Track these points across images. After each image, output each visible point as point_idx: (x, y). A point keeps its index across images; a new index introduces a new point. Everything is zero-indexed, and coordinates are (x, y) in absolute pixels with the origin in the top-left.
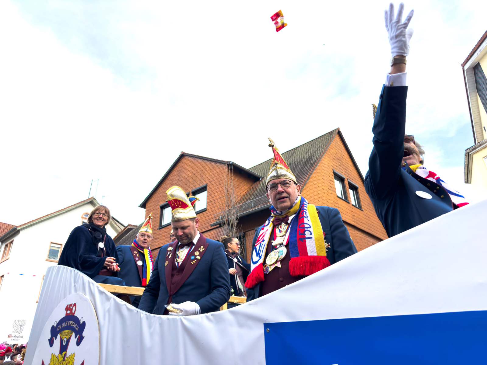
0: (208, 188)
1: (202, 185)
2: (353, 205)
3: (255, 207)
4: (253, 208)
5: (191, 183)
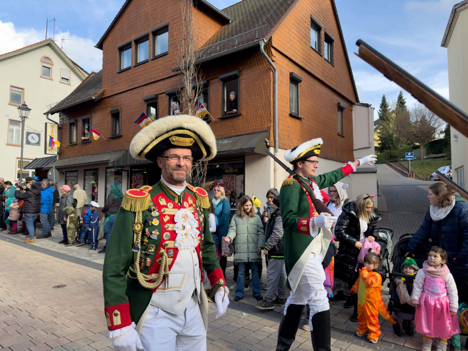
0: (169, 27)
1: (163, 24)
2: (325, 59)
3: (220, 51)
4: (218, 52)
5: (151, 21)
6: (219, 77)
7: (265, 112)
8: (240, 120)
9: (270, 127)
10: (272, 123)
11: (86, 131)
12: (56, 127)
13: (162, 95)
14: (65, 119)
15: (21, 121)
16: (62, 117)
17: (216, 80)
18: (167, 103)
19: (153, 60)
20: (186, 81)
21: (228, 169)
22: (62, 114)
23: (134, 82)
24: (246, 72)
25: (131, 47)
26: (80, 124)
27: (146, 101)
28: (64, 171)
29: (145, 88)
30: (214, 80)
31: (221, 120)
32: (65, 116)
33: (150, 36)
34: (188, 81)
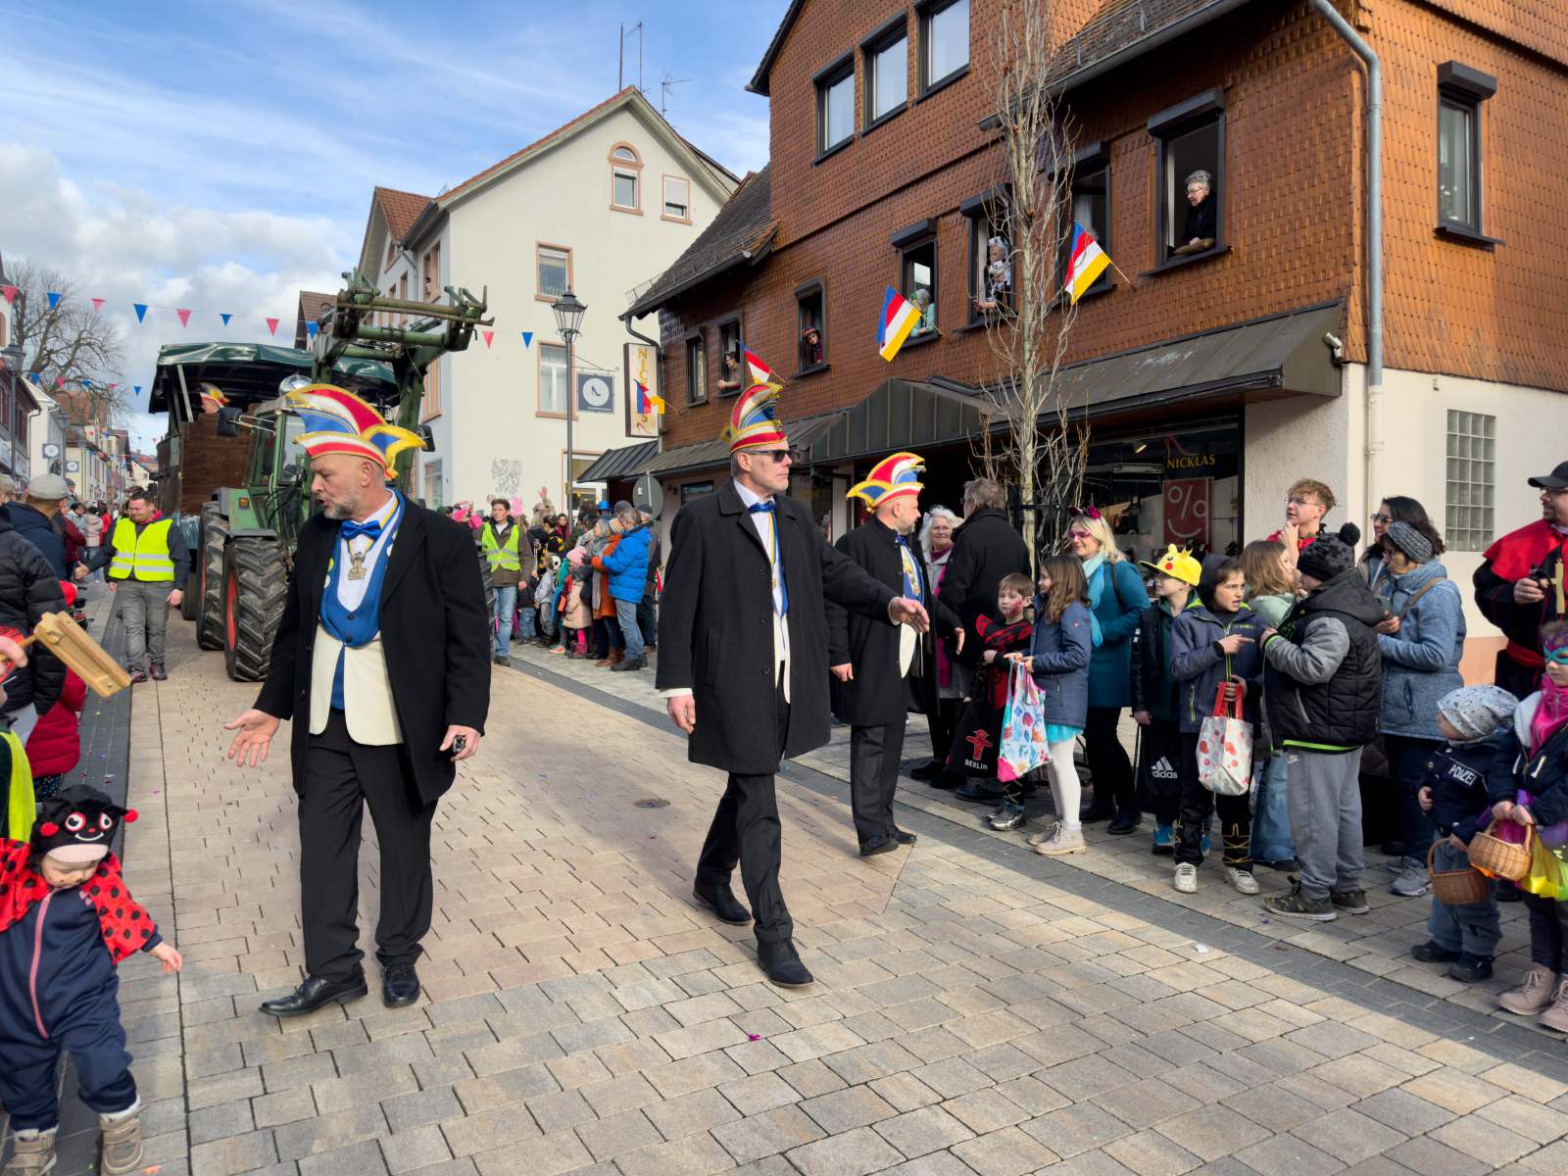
4: (1143, 34)
6: (1146, 125)
7: (1326, 231)
8: (1227, 273)
9: (1349, 287)
10: (1357, 271)
11: (731, 362)
12: (652, 354)
13: (949, 219)
14: (675, 329)
15: (563, 343)
16: (667, 324)
17: (1136, 136)
18: (964, 242)
19: (919, 102)
20: (1015, 154)
21: (1180, 456)
22: (666, 316)
23: (863, 188)
24: (1251, 90)
25: (852, 72)
26: (714, 338)
27: (899, 245)
28: (677, 484)
29: (896, 201)
30: (1129, 139)
31: (1153, 280)
32: (674, 321)
33: (910, 21)
34: (1023, 154)
